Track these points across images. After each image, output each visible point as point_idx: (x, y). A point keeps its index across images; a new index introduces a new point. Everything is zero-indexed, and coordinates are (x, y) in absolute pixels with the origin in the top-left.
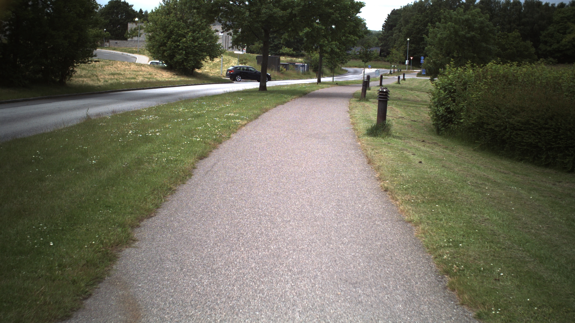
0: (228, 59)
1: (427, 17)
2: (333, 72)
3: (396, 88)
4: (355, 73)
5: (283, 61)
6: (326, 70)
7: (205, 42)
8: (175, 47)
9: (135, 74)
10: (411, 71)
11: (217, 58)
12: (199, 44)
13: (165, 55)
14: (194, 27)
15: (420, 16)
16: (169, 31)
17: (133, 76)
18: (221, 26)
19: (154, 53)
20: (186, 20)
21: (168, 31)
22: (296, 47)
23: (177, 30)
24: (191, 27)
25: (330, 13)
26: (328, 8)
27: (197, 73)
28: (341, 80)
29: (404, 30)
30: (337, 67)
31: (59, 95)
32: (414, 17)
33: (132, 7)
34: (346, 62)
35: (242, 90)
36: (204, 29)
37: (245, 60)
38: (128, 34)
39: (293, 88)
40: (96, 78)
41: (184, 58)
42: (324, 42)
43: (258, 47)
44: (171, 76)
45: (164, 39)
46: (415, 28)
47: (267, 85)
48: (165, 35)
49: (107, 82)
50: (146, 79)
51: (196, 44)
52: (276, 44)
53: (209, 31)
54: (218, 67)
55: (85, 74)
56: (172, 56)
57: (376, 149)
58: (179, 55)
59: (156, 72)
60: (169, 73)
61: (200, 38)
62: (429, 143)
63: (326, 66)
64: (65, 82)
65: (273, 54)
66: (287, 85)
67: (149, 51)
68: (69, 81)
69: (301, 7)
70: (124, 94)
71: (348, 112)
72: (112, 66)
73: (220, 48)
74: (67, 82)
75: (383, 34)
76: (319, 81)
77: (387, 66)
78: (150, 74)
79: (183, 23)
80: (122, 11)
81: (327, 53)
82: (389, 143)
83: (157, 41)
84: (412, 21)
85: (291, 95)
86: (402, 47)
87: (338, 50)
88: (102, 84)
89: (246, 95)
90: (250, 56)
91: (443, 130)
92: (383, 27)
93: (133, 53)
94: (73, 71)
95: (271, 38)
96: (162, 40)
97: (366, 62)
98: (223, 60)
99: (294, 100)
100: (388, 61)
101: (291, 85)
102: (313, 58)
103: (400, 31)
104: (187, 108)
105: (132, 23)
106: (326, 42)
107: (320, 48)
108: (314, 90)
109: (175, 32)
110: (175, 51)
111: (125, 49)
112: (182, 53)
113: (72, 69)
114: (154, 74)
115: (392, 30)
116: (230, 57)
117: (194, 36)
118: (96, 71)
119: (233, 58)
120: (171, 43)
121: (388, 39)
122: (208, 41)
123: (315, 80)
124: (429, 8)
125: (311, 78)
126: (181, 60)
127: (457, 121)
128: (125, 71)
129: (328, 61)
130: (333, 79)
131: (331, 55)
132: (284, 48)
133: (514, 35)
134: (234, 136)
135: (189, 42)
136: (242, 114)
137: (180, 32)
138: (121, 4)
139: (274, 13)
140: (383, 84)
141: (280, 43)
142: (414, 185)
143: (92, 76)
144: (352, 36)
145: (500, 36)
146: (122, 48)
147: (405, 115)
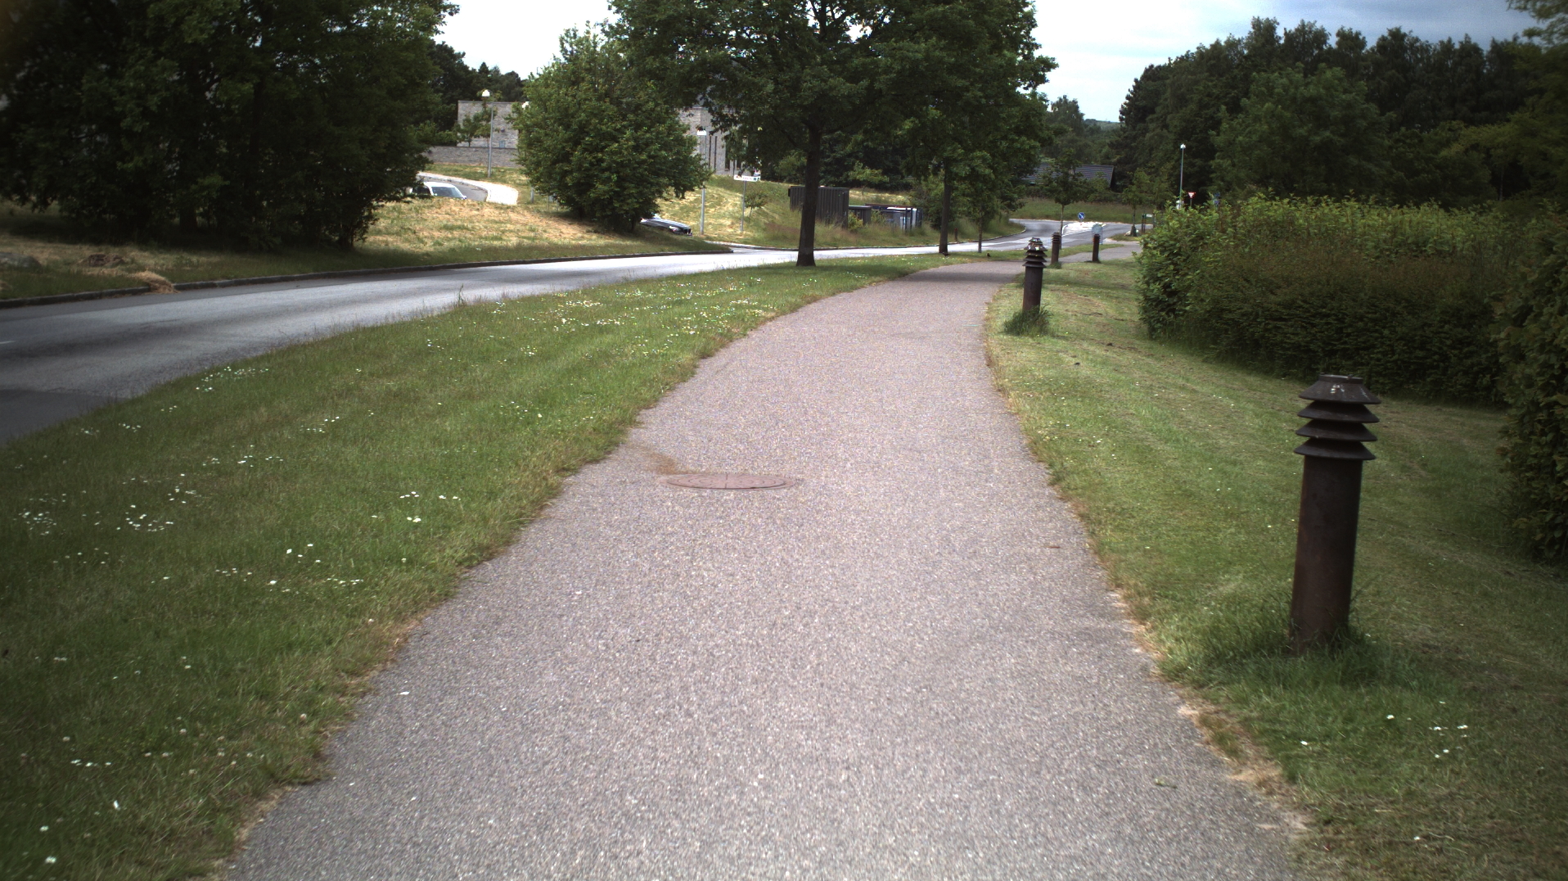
0: (717, 196)
1: (1234, 88)
2: (985, 228)
4: (1044, 231)
5: (857, 201)
6: (965, 223)
7: (664, 153)
8: (592, 164)
9: (498, 230)
11: (693, 190)
12: (650, 157)
13: (567, 184)
14: (637, 115)
15: (1216, 86)
17: (495, 234)
18: (711, 117)
20: (617, 98)
21: (575, 127)
22: (891, 165)
23: (597, 124)
24: (631, 116)
25: (961, 87)
26: (956, 77)
28: (1001, 249)
29: (1175, 121)
30: (997, 217)
31: (350, 271)
32: (1201, 88)
33: (463, 60)
34: (1021, 205)
36: (661, 121)
37: (761, 196)
38: (459, 130)
39: (876, 262)
40: (413, 236)
41: (615, 192)
42: (954, 150)
43: (793, 165)
44: (580, 235)
45: (565, 145)
46: (1201, 117)
47: (815, 258)
48: (566, 136)
49: (440, 244)
50: (527, 242)
51: (644, 157)
52: (837, 156)
53: (674, 127)
54: (692, 214)
55: (386, 228)
56: (584, 186)
57: (1010, 349)
58: (601, 184)
59: (545, 224)
60: (576, 227)
61: (652, 142)
62: (1120, 347)
63: (968, 214)
64: (352, 244)
65: (831, 182)
66: (863, 258)
68: (361, 241)
69: (894, 75)
70: (487, 271)
71: (988, 303)
72: (438, 210)
73: (700, 167)
74: (357, 243)
75: (1121, 132)
76: (944, 250)
78: (532, 230)
79: (612, 107)
81: (962, 179)
82: (1039, 343)
83: (545, 149)
84: (1196, 97)
85: (871, 275)
86: (1169, 165)
87: (987, 171)
88: (432, 249)
89: (767, 274)
90: (771, 189)
91: (1158, 329)
92: (1121, 112)
93: (477, 179)
94: (370, 217)
95: (825, 143)
96: (560, 146)
97: (1065, 203)
98: (705, 197)
100: (1129, 202)
101: (873, 258)
102: (933, 194)
103: (1165, 126)
104: (649, 292)
105: (472, 101)
106: (960, 151)
107: (946, 168)
108: (927, 269)
109: (591, 127)
110: (591, 172)
111: (455, 168)
112: (609, 179)
113: (366, 214)
114: (540, 228)
115: (1144, 122)
116: (723, 189)
117: (638, 138)
118: (407, 221)
119: (728, 192)
120: (583, 153)
121: (1133, 145)
122: (671, 150)
123: (935, 249)
124: (1239, 65)
125: (927, 244)
126: (607, 196)
127: (1181, 310)
128: (472, 222)
129: (970, 202)
130: (980, 246)
131: (973, 185)
132: (858, 166)
133: (1437, 137)
134: (754, 334)
135: (625, 153)
136: (765, 302)
137: (604, 127)
138: (435, 49)
139: (830, 87)
140: (1102, 256)
141: (850, 155)
142: (1045, 383)
143: (403, 231)
144: (1024, 138)
145: (1402, 138)
146: (446, 165)
147: (1111, 312)
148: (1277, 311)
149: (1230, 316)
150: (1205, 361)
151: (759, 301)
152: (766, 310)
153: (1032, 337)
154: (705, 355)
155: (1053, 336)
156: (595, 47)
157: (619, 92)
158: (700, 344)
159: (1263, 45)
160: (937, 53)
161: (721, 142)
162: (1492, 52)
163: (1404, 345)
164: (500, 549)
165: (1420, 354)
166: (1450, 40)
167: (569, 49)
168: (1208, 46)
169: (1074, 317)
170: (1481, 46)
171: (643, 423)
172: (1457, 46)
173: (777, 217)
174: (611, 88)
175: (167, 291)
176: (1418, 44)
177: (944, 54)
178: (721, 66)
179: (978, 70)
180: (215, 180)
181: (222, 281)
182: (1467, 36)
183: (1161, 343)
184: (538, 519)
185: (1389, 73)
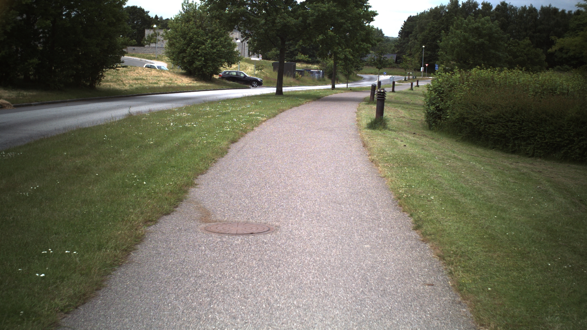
0: (244, 66)
1: (442, 24)
2: (348, 78)
3: (408, 94)
4: (371, 79)
5: (299, 68)
6: (341, 77)
7: (223, 49)
8: (194, 53)
9: (157, 80)
10: (427, 78)
11: (235, 64)
12: (217, 51)
13: (185, 61)
14: (212, 34)
15: (436, 23)
16: (188, 39)
17: (155, 81)
18: (241, 34)
19: (174, 60)
20: (204, 28)
22: (312, 54)
23: (196, 38)
24: (210, 34)
25: (342, 23)
26: (340, 18)
27: (215, 78)
28: (355, 86)
29: (420, 37)
30: (352, 74)
31: (92, 98)
32: (430, 24)
33: (148, 14)
34: (362, 69)
35: (259, 94)
36: (222, 36)
37: (262, 66)
38: (145, 40)
39: (308, 93)
40: (122, 83)
41: (203, 65)
42: (338, 49)
43: (274, 54)
44: (190, 82)
45: (184, 46)
46: (430, 35)
47: (283, 91)
48: (185, 42)
49: (132, 86)
50: (168, 85)
51: (215, 51)
52: (291, 50)
53: (227, 39)
55: (111, 79)
56: (191, 63)
57: (372, 137)
58: (198, 62)
59: (176, 78)
60: (188, 78)
61: (218, 45)
62: (419, 135)
63: (342, 73)
64: (95, 86)
65: (289, 60)
66: (302, 91)
67: (169, 57)
68: (99, 85)
69: (315, 17)
70: (150, 97)
71: (356, 112)
72: (134, 72)
73: (238, 55)
74: (97, 86)
75: (399, 41)
76: (333, 87)
77: (403, 73)
78: (171, 80)
79: (202, 31)
80: (138, 18)
81: (341, 59)
82: (384, 134)
83: (176, 48)
84: (428, 28)
85: (306, 99)
86: (418, 54)
87: (351, 57)
88: (128, 88)
89: (264, 98)
90: (266, 63)
91: (433, 126)
92: (399, 33)
93: (151, 59)
94: (102, 76)
95: (286, 45)
96: (182, 47)
97: (380, 68)
98: (240, 66)
99: (308, 103)
100: (402, 68)
101: (306, 91)
102: (328, 65)
103: (416, 39)
104: (212, 108)
105: (150, 29)
106: (340, 49)
107: (334, 55)
108: (327, 95)
109: (194, 39)
110: (194, 57)
111: (143, 55)
112: (201, 59)
113: (101, 74)
114: (174, 79)
115: (408, 37)
116: (246, 64)
117: (213, 43)
118: (120, 76)
119: (249, 64)
120: (191, 49)
121: (404, 46)
122: (226, 48)
123: (330, 86)
124: (444, 15)
125: (326, 84)
126: (200, 66)
127: (444, 118)
128: (146, 76)
129: (343, 68)
130: (347, 85)
131: (345, 62)
132: (299, 54)
133: (524, 43)
134: (256, 129)
135: (208, 49)
136: (262, 113)
137: (199, 39)
138: (138, 10)
139: (288, 21)
140: (395, 90)
141: (296, 50)
142: (394, 158)
143: (118, 81)
144: (365, 43)
145: (511, 43)
146: (140, 54)
147: (407, 115)
148: (490, 119)
149: (468, 121)
150: (457, 141)
151: (260, 112)
152: (262, 117)
153: (380, 130)
154: (234, 141)
155: (389, 130)
156: (196, 7)
157: (205, 25)
158: (231, 137)
159: (454, 8)
160: (333, 8)
161: (247, 45)
162: (541, 10)
163: (550, 135)
164: (93, 295)
165: (558, 140)
166: (525, 6)
167: (185, 8)
168: (434, 8)
169: (394, 119)
170: (537, 8)
171: (198, 184)
172: (528, 9)
173: (268, 74)
174: (202, 23)
175: (9, 108)
176: (513, 8)
177: (336, 8)
178: (244, 13)
179: (349, 15)
180: (35, 60)
181: (35, 103)
182: (531, 5)
183: (435, 132)
184: (124, 264)
185: (502, 18)
